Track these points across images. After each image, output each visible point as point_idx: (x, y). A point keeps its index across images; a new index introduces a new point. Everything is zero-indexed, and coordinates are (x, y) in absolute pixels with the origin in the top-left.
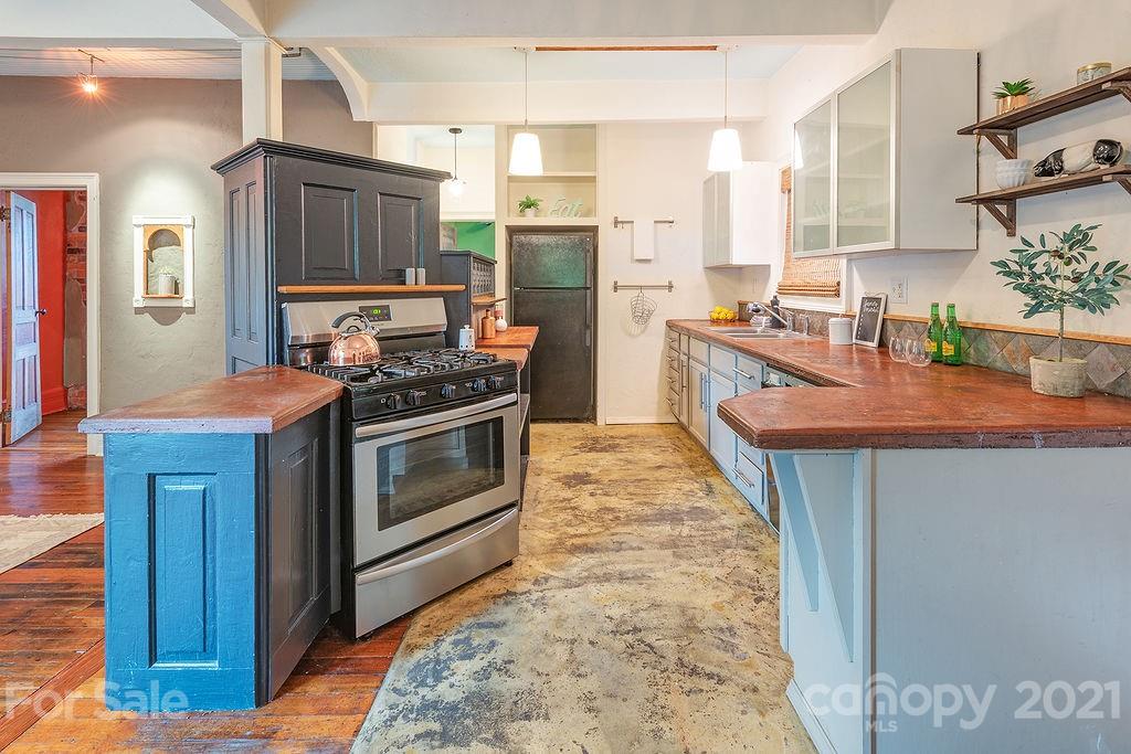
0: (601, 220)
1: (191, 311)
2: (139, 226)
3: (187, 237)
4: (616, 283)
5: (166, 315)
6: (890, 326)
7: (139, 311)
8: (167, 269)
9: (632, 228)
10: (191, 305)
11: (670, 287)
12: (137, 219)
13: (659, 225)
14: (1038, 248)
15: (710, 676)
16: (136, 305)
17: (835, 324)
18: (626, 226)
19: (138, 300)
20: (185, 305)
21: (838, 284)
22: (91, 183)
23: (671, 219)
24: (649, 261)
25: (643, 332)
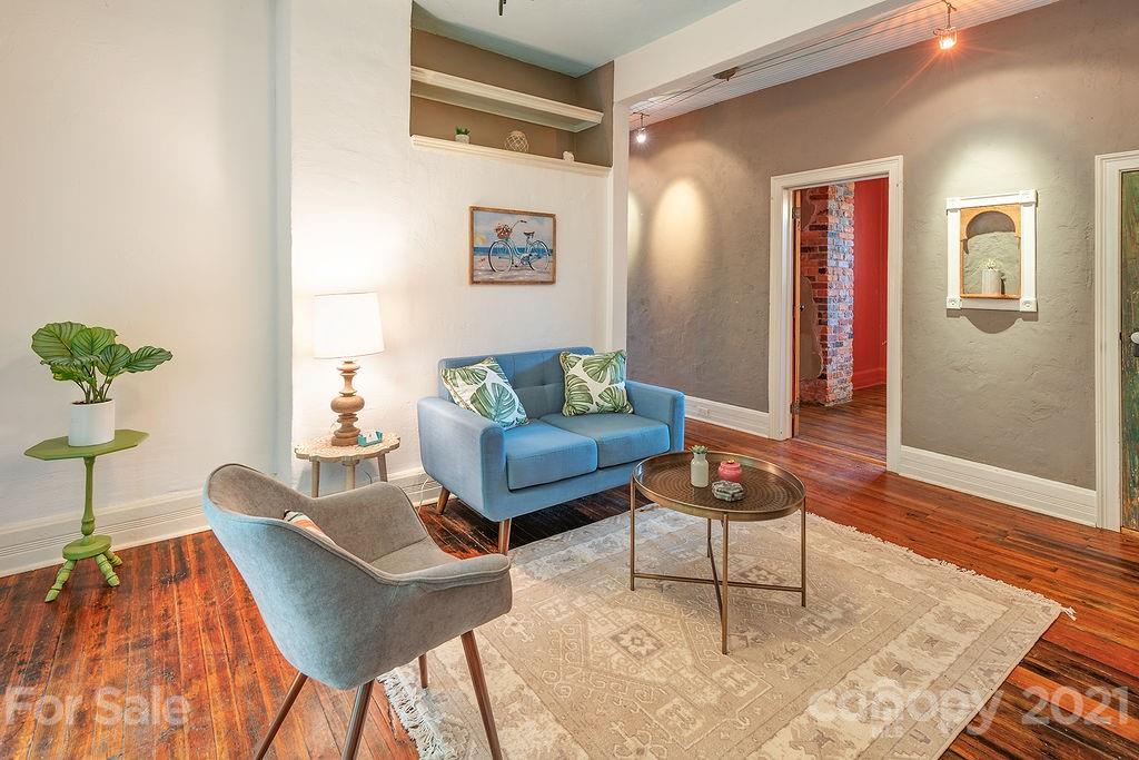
1: (1031, 316)
2: (955, 210)
3: (1027, 222)
5: (993, 320)
7: (952, 313)
8: (990, 262)
10: (1034, 310)
12: (954, 201)
16: (950, 306)
19: (954, 297)
20: (1023, 308)
22: (893, 167)
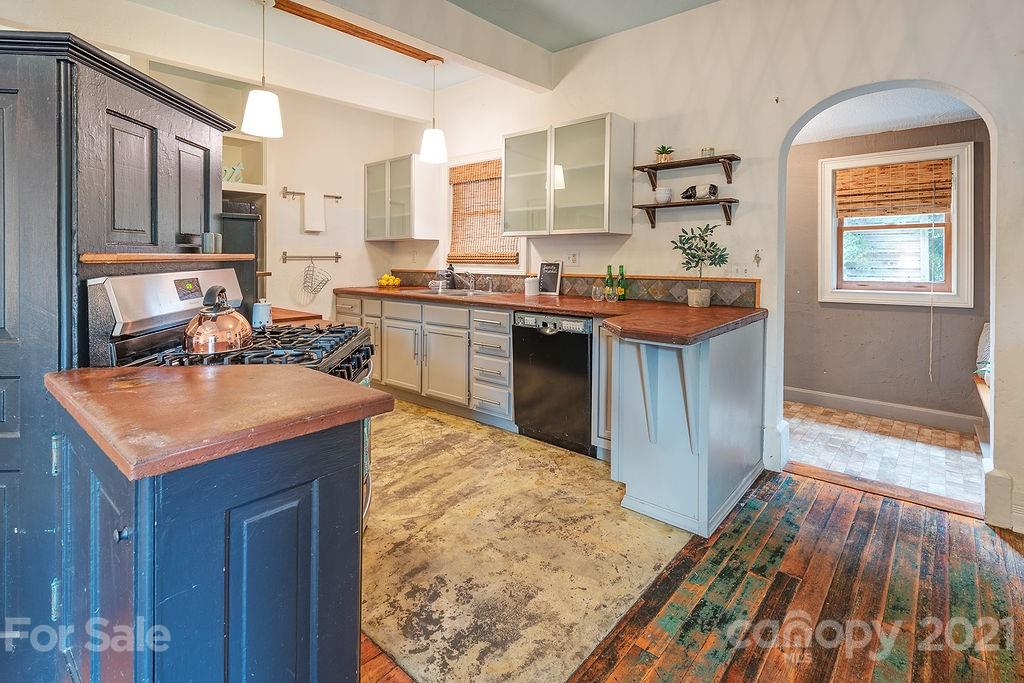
0: (270, 188)
4: (285, 253)
6: (566, 281)
9: (302, 201)
11: (337, 257)
13: (328, 199)
14: (690, 235)
15: (584, 518)
17: (529, 282)
18: (297, 197)
21: (518, 255)
23: (338, 195)
24: (318, 232)
25: (312, 301)
